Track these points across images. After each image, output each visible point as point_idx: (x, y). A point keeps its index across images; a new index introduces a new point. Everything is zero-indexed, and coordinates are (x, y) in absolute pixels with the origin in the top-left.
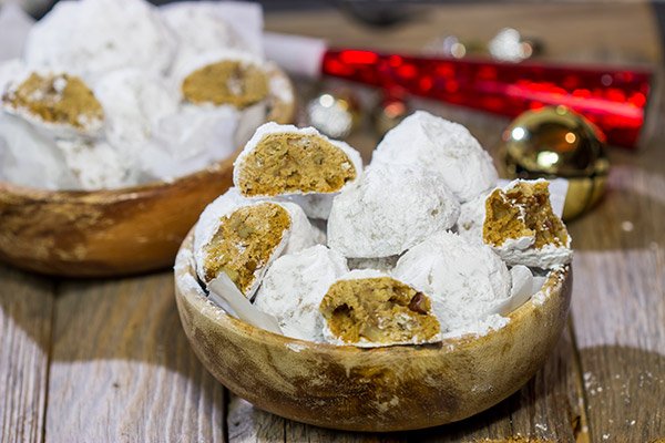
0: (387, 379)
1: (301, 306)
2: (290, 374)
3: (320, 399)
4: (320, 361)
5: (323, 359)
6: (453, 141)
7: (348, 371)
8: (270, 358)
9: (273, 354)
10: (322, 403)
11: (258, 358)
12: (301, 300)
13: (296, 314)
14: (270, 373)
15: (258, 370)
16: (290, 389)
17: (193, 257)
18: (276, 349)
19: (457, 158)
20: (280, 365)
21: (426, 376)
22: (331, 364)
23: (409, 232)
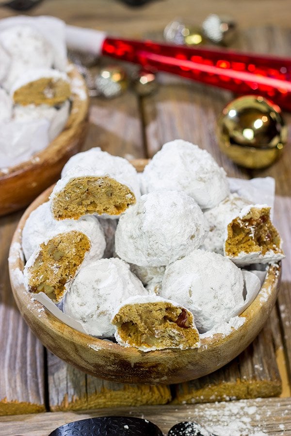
0: (160, 368)
1: (98, 311)
2: (91, 361)
3: (112, 375)
4: (112, 358)
5: (115, 357)
6: (202, 168)
7: (133, 365)
8: (76, 350)
9: (79, 349)
10: (114, 377)
11: (68, 348)
12: (98, 307)
13: (95, 317)
14: (77, 358)
15: (68, 354)
16: (91, 368)
17: (21, 249)
18: (81, 346)
19: (205, 182)
20: (84, 355)
21: (187, 365)
22: (120, 360)
23: (174, 253)
